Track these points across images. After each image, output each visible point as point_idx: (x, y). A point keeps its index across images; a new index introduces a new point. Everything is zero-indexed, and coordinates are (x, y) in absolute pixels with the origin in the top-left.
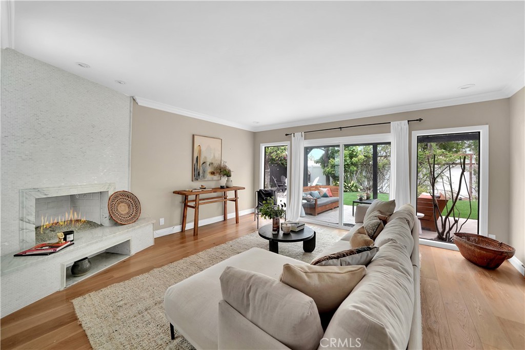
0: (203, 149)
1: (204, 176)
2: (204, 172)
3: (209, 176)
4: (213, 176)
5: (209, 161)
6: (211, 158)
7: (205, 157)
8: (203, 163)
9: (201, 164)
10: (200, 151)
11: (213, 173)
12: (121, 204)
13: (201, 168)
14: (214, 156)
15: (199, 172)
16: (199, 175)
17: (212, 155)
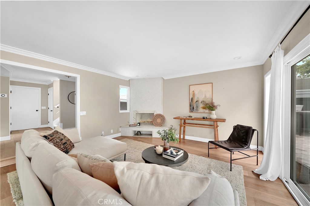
0: (196, 92)
1: (197, 110)
2: (197, 107)
3: (201, 110)
4: (204, 110)
5: (201, 100)
6: (203, 98)
7: (198, 98)
8: (196, 102)
9: (195, 102)
10: (194, 95)
11: (204, 108)
12: (158, 119)
13: (195, 105)
14: (205, 96)
15: (193, 107)
16: (193, 109)
17: (204, 96)
